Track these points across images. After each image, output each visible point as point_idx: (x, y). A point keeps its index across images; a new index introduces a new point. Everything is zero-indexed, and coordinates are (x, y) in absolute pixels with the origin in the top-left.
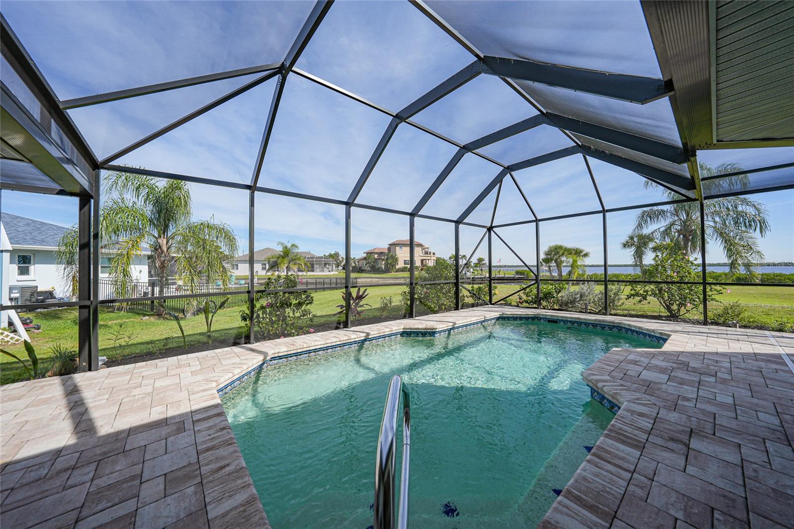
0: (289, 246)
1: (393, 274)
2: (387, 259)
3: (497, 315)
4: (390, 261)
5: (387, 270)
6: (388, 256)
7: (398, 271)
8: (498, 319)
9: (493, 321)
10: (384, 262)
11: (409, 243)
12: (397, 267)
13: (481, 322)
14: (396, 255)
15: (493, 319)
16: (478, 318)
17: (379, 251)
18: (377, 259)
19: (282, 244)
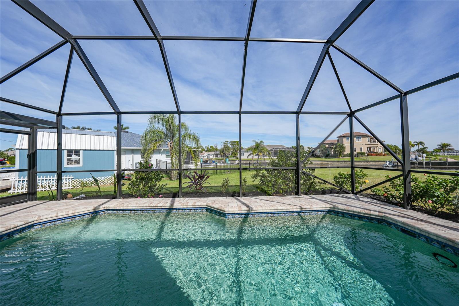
0: (259, 142)
1: (341, 159)
2: (336, 148)
3: (327, 207)
4: (338, 149)
5: (335, 156)
6: (336, 145)
7: (345, 156)
8: (329, 212)
9: (321, 214)
10: (333, 150)
11: (349, 135)
12: (345, 153)
13: (299, 213)
14: (343, 145)
15: (321, 211)
16: (288, 207)
17: (330, 142)
18: (327, 148)
19: (255, 141)
